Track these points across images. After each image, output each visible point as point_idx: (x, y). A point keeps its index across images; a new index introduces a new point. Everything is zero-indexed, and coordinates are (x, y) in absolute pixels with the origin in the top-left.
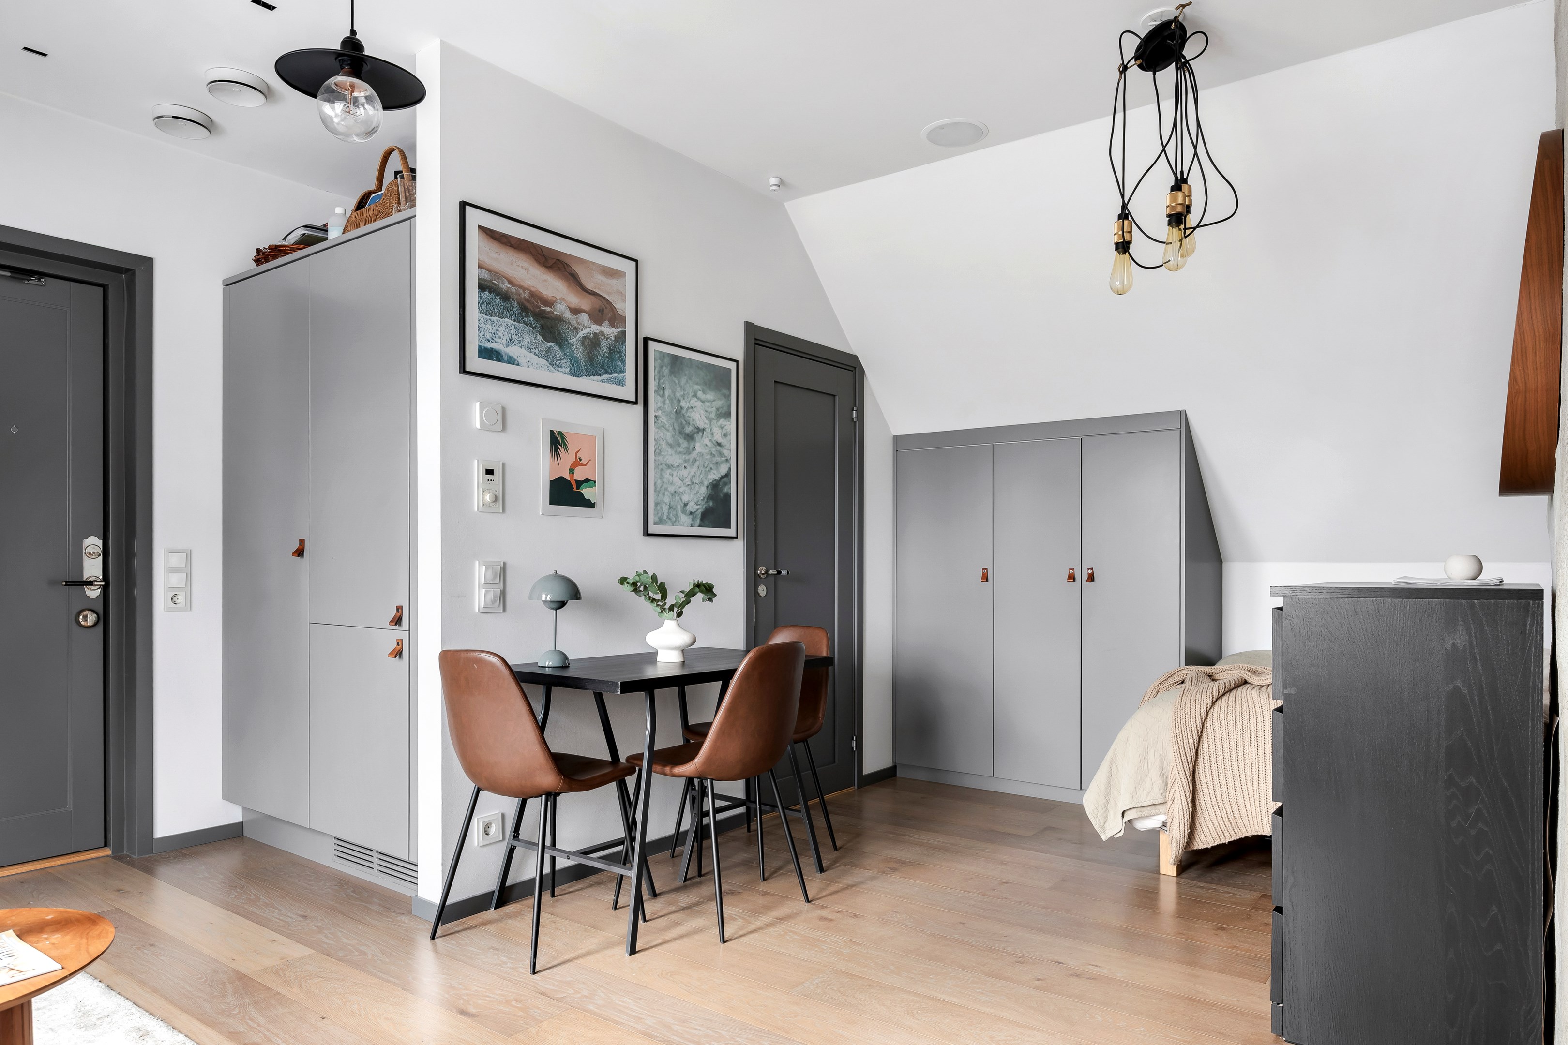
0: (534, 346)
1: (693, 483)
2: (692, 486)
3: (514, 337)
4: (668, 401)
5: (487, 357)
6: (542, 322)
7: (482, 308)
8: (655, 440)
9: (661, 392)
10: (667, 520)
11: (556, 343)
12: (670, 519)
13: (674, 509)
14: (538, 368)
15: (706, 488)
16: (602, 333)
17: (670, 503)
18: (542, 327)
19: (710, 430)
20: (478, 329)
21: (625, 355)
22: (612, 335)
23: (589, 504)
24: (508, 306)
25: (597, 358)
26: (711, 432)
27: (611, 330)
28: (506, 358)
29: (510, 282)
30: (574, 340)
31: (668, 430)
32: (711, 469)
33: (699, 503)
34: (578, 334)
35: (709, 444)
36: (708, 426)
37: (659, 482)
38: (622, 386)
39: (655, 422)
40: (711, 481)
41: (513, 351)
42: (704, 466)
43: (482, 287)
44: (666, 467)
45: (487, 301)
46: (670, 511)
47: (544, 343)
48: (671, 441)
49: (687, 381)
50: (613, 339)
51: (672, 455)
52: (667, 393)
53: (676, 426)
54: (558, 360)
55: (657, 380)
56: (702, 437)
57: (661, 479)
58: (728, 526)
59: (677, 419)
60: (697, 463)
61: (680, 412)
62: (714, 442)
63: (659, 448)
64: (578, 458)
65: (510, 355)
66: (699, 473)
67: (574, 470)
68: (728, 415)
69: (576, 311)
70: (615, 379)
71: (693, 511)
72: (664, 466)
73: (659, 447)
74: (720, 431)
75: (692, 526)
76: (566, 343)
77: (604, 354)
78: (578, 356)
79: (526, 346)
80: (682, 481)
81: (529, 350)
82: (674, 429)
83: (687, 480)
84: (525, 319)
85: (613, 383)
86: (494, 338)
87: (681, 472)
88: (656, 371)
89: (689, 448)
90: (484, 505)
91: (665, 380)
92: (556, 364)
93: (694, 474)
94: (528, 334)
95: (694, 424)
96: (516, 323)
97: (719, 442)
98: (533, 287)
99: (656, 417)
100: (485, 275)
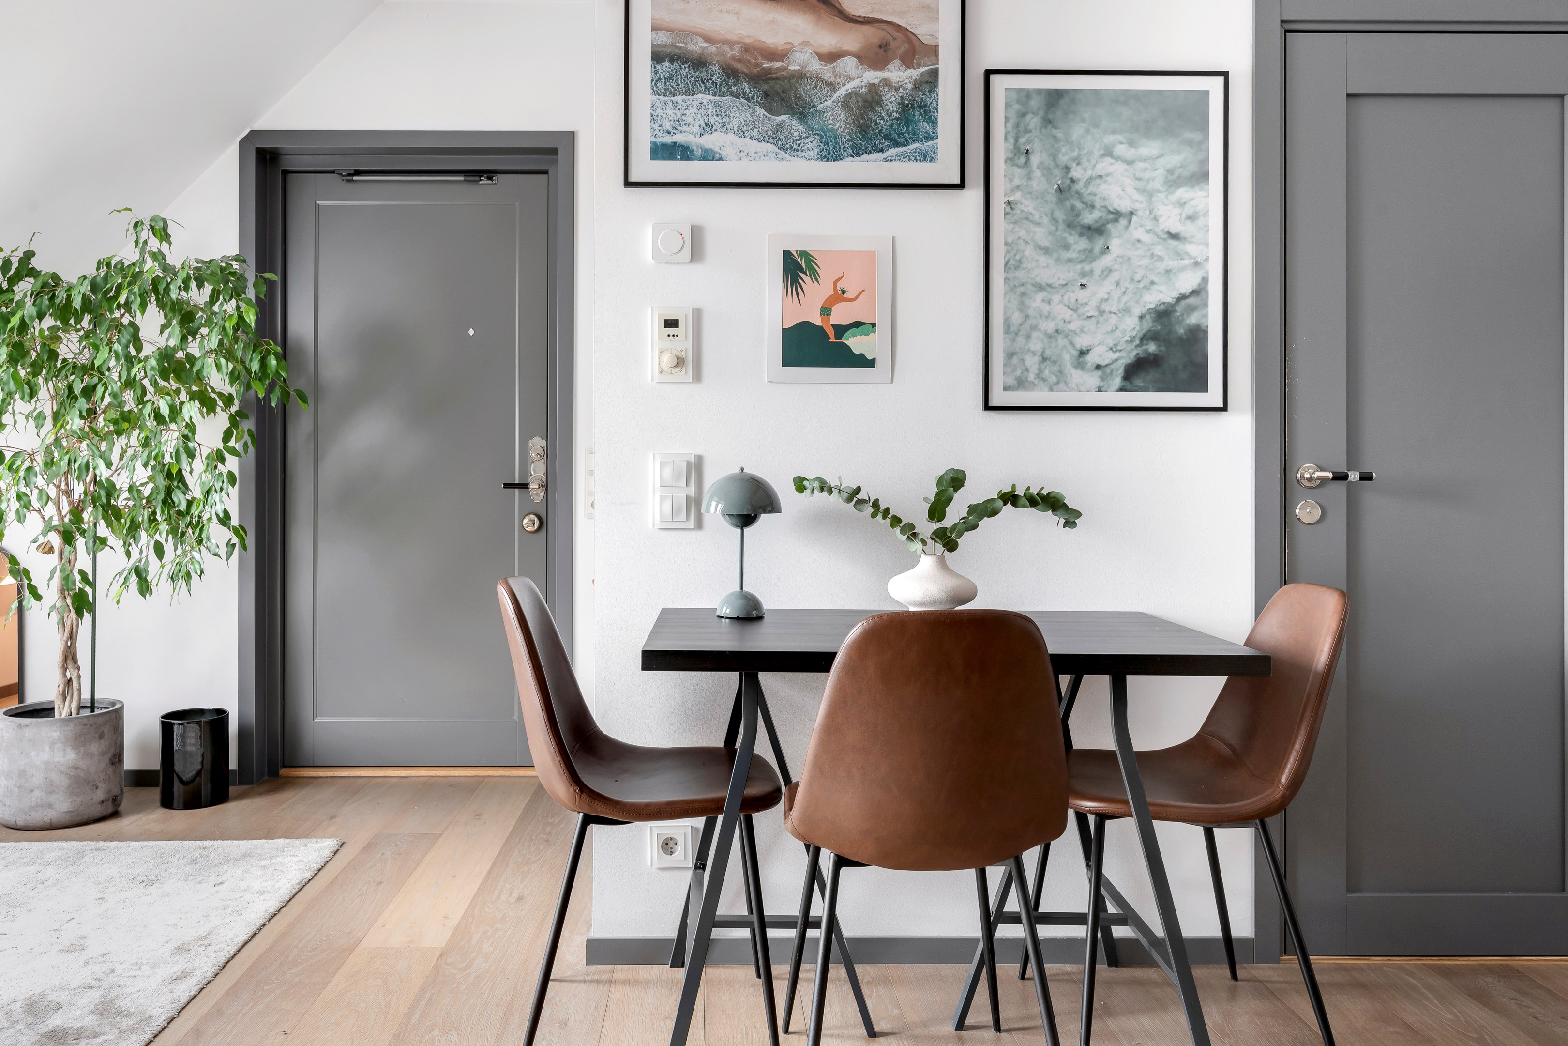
0: (751, 127)
1: (1102, 313)
2: (1101, 319)
3: (713, 120)
5: (665, 156)
6: (765, 87)
7: (657, 87)
8: (1006, 244)
9: (1023, 159)
10: (1036, 382)
11: (793, 114)
12: (1044, 380)
13: (1055, 362)
14: (757, 159)
15: (1136, 320)
16: (886, 82)
17: (1043, 352)
18: (766, 95)
19: (1148, 212)
20: (650, 118)
22: (907, 81)
23: (864, 362)
24: (704, 74)
25: (876, 124)
26: (1152, 216)
27: (906, 74)
28: (698, 153)
29: (708, 39)
30: (829, 103)
31: (1039, 224)
32: (1152, 283)
33: (1119, 348)
34: (835, 92)
35: (1146, 238)
36: (1145, 205)
37: (1017, 318)
38: (931, 161)
39: (1006, 214)
40: (1152, 306)
41: (710, 141)
42: (1132, 280)
43: (657, 57)
44: (1034, 289)
45: (667, 75)
46: (1043, 366)
47: (769, 119)
48: (1045, 243)
49: (1087, 131)
50: (910, 86)
51: (1047, 266)
52: (1035, 159)
53: (1060, 215)
54: (797, 140)
55: (1012, 141)
56: (1127, 227)
57: (1021, 310)
58: (1202, 386)
59: (1061, 201)
60: (1115, 276)
61: (1069, 187)
62: (1160, 233)
63: (1018, 257)
64: (839, 289)
65: (707, 147)
66: (1119, 292)
67: (831, 309)
68: (1203, 176)
69: (831, 57)
70: (915, 152)
71: (1103, 363)
72: (1030, 287)
73: (1015, 255)
74: (1177, 211)
77: (890, 116)
78: (836, 128)
79: (736, 129)
80: (1075, 310)
81: (741, 132)
82: (1054, 220)
83: (1087, 308)
84: (734, 89)
85: (910, 160)
86: (678, 128)
87: (1072, 295)
88: (1010, 125)
89: (1091, 251)
90: (661, 372)
91: (1030, 137)
92: (791, 147)
93: (1106, 296)
94: (739, 110)
95: (1105, 207)
96: (717, 98)
97: (1173, 231)
98: (749, 36)
99: (1009, 203)
100: (664, 38)
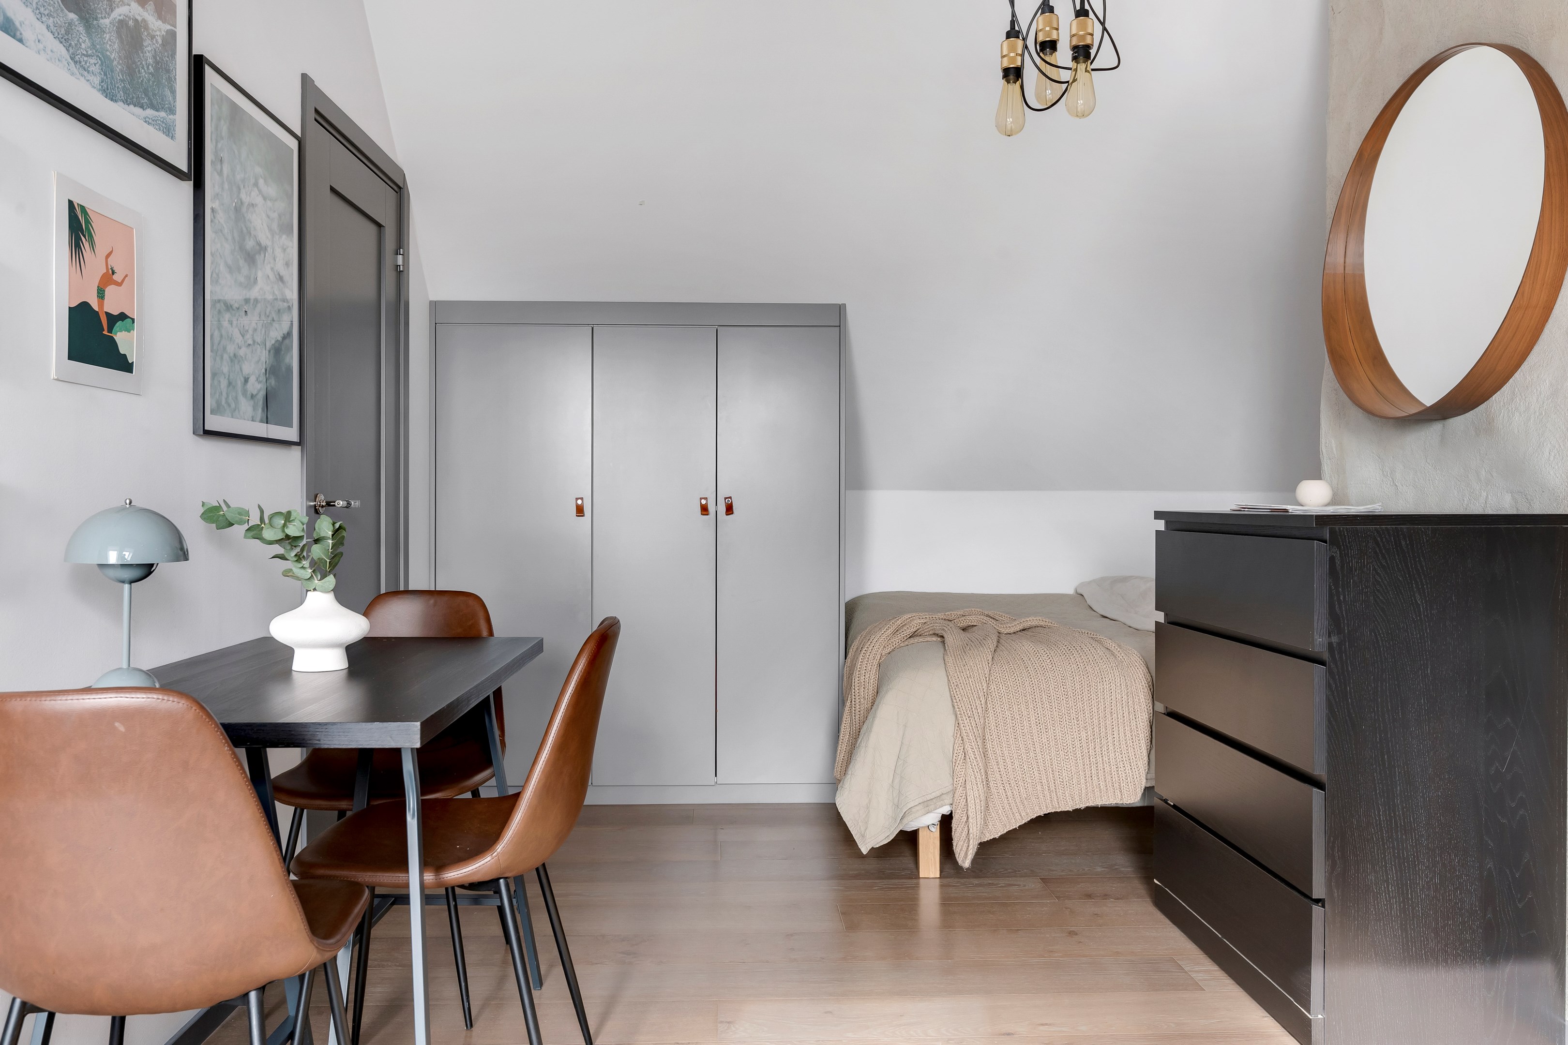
0: (47, 11)
1: (254, 342)
2: (254, 348)
4: (226, 186)
8: (211, 254)
9: (219, 166)
10: (226, 406)
11: (82, 18)
12: (229, 405)
13: (234, 388)
14: (52, 60)
15: (267, 352)
16: (145, 25)
17: (229, 376)
19: (272, 251)
21: (175, 79)
22: (158, 33)
23: (125, 365)
25: (139, 71)
26: (273, 255)
27: (158, 24)
30: (107, 21)
31: (227, 239)
32: (273, 320)
33: (260, 379)
34: (112, 11)
35: (271, 275)
36: (270, 243)
37: (216, 333)
38: (170, 137)
40: (273, 342)
42: (266, 314)
44: (225, 308)
46: (228, 390)
47: (62, 10)
48: (230, 261)
49: (248, 156)
50: (160, 40)
51: (230, 286)
52: (225, 170)
53: (236, 235)
54: (84, 55)
55: (214, 141)
56: (264, 261)
57: (220, 329)
58: (290, 422)
59: (236, 221)
60: (258, 308)
61: (240, 209)
62: (276, 273)
63: (217, 271)
64: (110, 266)
65: (8, 14)
66: (261, 325)
67: (104, 291)
70: (162, 121)
71: (254, 393)
72: (223, 304)
73: (216, 268)
74: (282, 255)
75: (253, 421)
76: (95, 22)
77: (148, 67)
78: (112, 57)
79: (35, 6)
80: (243, 336)
81: (39, 13)
82: (234, 239)
83: (248, 336)
85: (160, 130)
87: (241, 320)
88: (214, 125)
89: (249, 277)
91: (224, 145)
92: (80, 62)
93: (256, 327)
95: (255, 236)
97: (281, 274)
99: (213, 210)
